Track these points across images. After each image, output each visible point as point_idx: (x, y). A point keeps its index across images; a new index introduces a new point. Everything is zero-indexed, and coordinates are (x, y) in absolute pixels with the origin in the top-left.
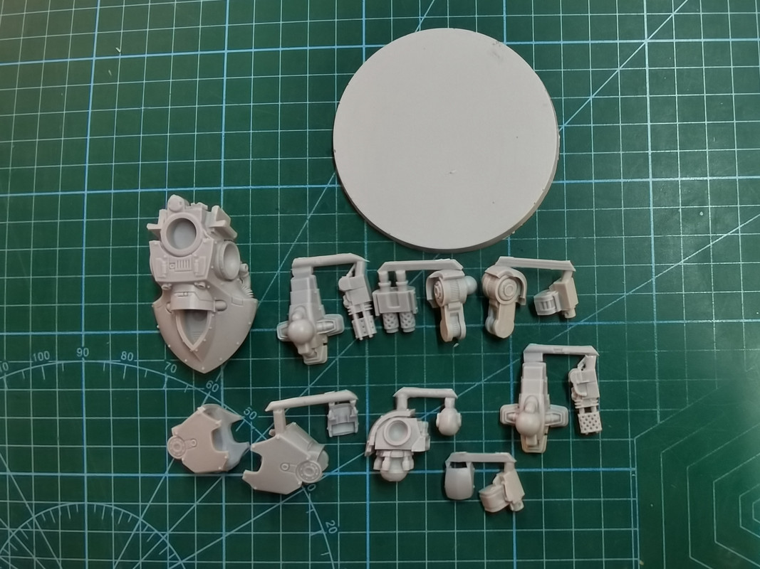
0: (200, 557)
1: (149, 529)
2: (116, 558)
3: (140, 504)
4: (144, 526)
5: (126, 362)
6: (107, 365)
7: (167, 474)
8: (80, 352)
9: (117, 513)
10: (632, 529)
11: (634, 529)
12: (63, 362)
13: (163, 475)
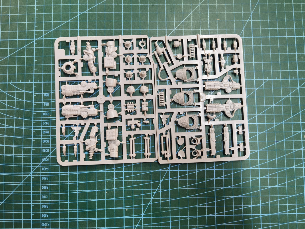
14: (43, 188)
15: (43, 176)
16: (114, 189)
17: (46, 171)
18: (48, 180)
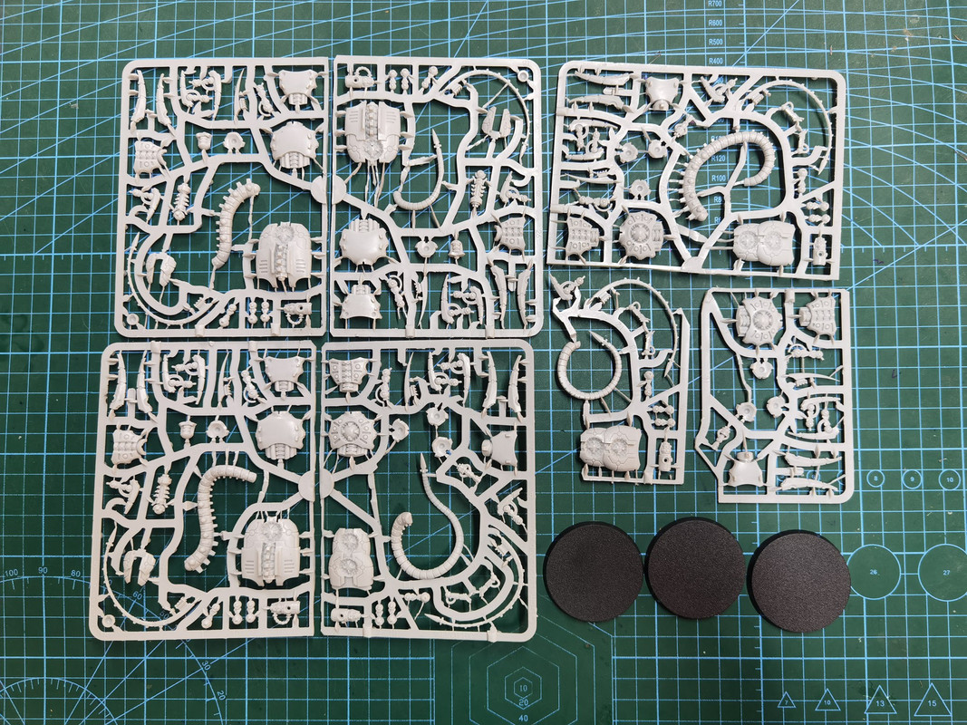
0: (128, 716)
1: (91, 696)
2: (67, 717)
3: (85, 678)
4: (87, 693)
5: (75, 577)
6: (61, 579)
7: (104, 657)
8: (41, 570)
9: (68, 685)
10: (430, 700)
11: (432, 700)
12: (28, 577)
13: (102, 658)
14: (719, 22)
15: (719, 45)
16: (567, 20)
17: (714, 57)
18: (708, 37)
